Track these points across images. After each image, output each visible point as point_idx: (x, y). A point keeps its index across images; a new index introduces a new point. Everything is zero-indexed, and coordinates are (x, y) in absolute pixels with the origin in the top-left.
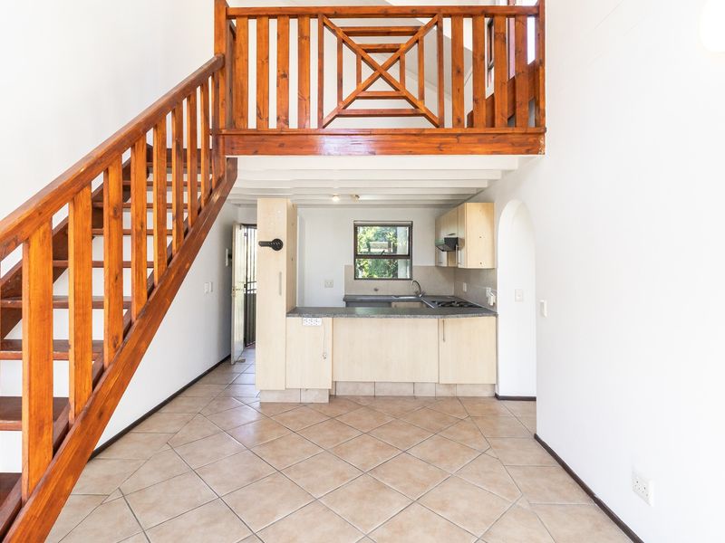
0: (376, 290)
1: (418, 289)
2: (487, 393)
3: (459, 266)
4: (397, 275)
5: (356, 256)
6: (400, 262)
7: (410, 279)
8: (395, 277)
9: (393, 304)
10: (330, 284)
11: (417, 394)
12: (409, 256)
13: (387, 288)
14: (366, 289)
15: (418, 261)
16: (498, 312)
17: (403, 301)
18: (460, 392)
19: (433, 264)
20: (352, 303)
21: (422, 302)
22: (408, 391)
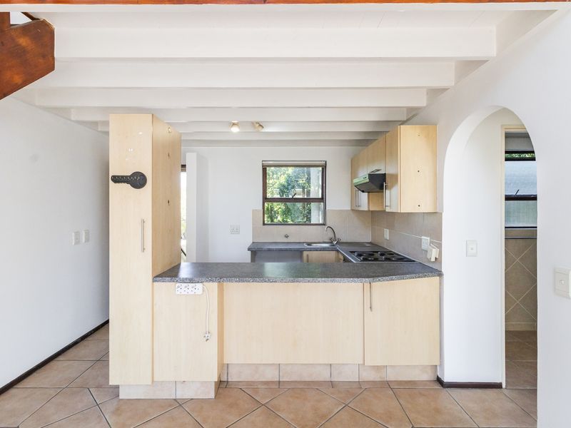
0: (287, 237)
1: (332, 236)
2: (427, 376)
3: (388, 210)
4: (309, 219)
5: (265, 199)
6: (313, 206)
7: (324, 224)
8: (308, 222)
9: (305, 253)
10: (235, 231)
11: (335, 379)
12: (322, 199)
13: (299, 235)
14: (276, 236)
15: (332, 204)
16: (444, 270)
17: (316, 250)
18: (391, 376)
19: (349, 208)
20: (257, 252)
21: (338, 251)
22: (324, 376)
